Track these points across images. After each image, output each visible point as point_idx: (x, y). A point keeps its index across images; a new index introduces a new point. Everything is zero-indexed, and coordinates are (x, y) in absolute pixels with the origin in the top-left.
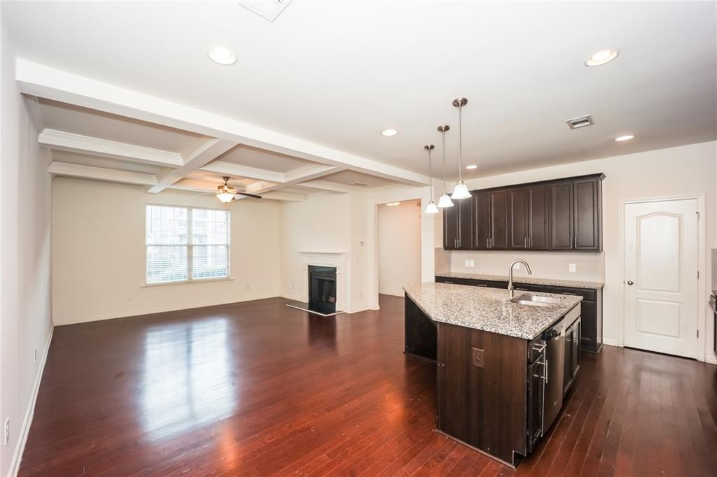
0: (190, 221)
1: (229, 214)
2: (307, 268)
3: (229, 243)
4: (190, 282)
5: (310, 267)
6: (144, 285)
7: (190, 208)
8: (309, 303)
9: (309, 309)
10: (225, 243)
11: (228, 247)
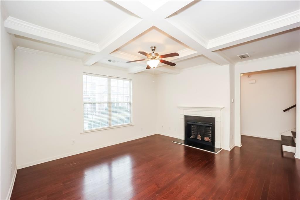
0: (109, 87)
1: (132, 82)
2: (184, 117)
3: (132, 101)
4: (110, 128)
5: (186, 117)
6: (82, 132)
7: (109, 77)
8: (185, 140)
9: (185, 144)
10: (129, 101)
11: (130, 103)
